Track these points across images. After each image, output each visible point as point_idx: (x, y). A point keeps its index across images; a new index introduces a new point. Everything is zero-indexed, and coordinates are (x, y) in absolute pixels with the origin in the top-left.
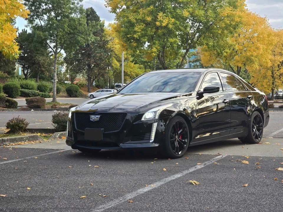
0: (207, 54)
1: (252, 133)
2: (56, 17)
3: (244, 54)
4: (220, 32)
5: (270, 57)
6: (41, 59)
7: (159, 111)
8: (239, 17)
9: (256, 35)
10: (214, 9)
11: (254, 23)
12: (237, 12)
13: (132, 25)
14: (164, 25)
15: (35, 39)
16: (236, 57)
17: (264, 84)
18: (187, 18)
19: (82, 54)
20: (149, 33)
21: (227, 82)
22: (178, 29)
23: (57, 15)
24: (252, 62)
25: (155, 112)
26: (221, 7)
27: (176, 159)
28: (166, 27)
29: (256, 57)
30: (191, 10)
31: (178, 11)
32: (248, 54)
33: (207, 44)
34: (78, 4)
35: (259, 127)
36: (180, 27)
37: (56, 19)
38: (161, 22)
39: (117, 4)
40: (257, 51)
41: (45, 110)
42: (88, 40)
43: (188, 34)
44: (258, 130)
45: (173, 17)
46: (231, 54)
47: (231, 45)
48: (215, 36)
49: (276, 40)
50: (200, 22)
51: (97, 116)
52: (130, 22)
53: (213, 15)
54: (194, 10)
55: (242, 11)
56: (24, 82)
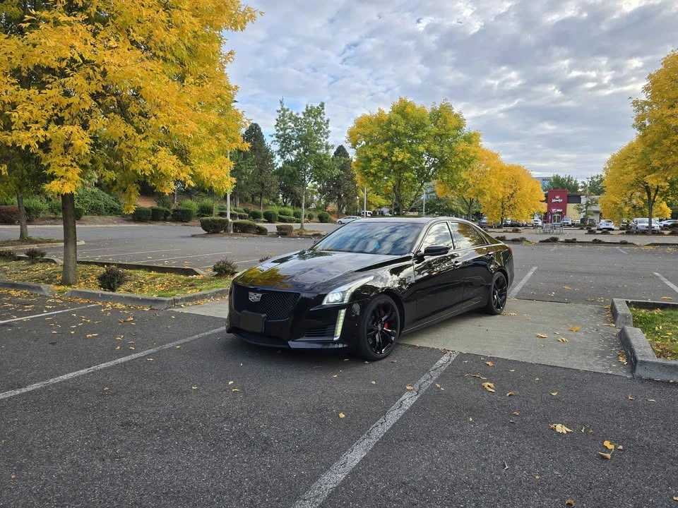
0: (441, 186)
1: (493, 302)
2: (304, 153)
3: (477, 187)
4: (454, 167)
5: (502, 189)
6: (297, 190)
7: (349, 291)
8: (474, 152)
9: (488, 169)
10: (450, 145)
11: (486, 158)
12: (472, 148)
13: (369, 160)
14: (399, 160)
15: (285, 173)
16: (469, 190)
17: (494, 213)
18: (423, 153)
19: (334, 186)
20: (385, 168)
21: (459, 231)
22: (413, 164)
23: (306, 151)
24: (484, 194)
25: (344, 292)
26: (456, 142)
27: (376, 363)
28: (401, 162)
29: (488, 190)
30: (426, 145)
31: (414, 146)
32: (481, 187)
33: (441, 178)
34: (324, 140)
35: (501, 292)
36: (416, 162)
37: (305, 155)
38: (397, 157)
39: (357, 141)
40: (490, 185)
41: (291, 237)
42: (332, 174)
43: (423, 168)
44: (500, 296)
45: (409, 152)
46: (464, 187)
47: (465, 179)
48: (449, 171)
49: (507, 174)
50: (436, 157)
51: (258, 295)
52: (367, 157)
53: (449, 151)
54: (429, 145)
55: (477, 146)
56: (283, 209)
